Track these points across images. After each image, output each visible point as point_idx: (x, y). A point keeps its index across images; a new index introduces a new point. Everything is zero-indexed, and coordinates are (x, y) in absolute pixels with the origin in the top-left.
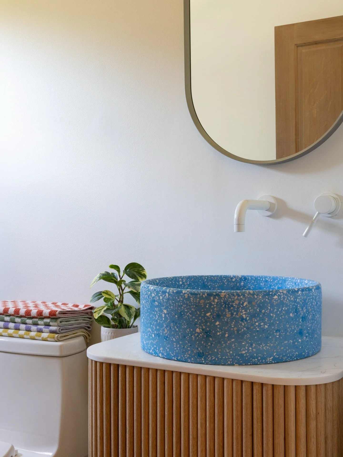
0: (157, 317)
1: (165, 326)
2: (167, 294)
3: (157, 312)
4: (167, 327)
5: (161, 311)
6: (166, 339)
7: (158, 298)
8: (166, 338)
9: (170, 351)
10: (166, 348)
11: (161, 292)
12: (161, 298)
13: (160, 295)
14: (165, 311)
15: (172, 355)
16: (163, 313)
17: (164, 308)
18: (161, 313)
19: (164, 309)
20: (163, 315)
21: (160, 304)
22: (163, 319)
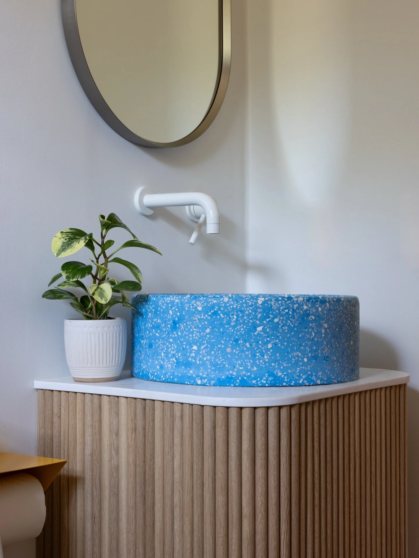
0: (314, 335)
1: (325, 343)
2: (327, 304)
3: (313, 328)
4: (327, 344)
5: (321, 326)
6: (326, 360)
7: (314, 310)
8: (326, 358)
9: (330, 373)
10: (327, 371)
11: (319, 303)
12: (320, 309)
13: (318, 306)
14: (326, 326)
15: (333, 377)
16: (323, 327)
17: (324, 321)
18: (320, 328)
19: (324, 323)
20: (323, 331)
21: (318, 317)
22: (323, 335)
